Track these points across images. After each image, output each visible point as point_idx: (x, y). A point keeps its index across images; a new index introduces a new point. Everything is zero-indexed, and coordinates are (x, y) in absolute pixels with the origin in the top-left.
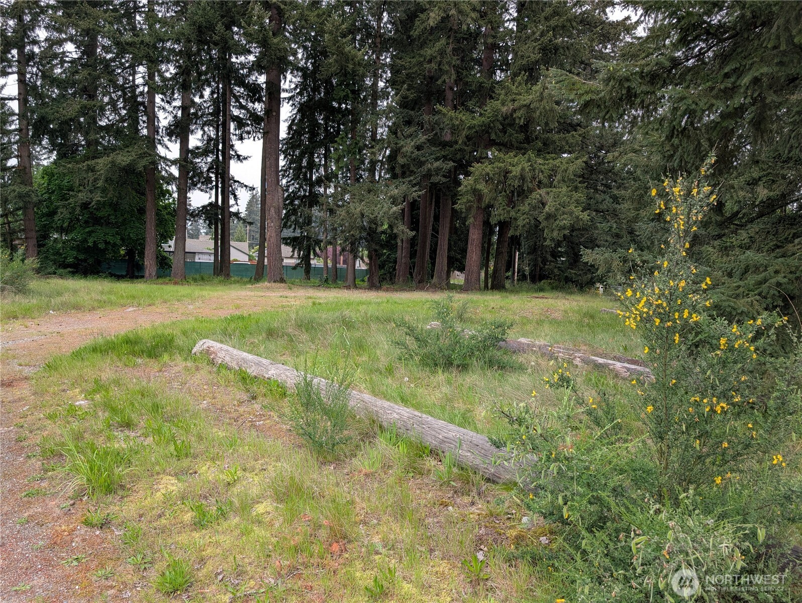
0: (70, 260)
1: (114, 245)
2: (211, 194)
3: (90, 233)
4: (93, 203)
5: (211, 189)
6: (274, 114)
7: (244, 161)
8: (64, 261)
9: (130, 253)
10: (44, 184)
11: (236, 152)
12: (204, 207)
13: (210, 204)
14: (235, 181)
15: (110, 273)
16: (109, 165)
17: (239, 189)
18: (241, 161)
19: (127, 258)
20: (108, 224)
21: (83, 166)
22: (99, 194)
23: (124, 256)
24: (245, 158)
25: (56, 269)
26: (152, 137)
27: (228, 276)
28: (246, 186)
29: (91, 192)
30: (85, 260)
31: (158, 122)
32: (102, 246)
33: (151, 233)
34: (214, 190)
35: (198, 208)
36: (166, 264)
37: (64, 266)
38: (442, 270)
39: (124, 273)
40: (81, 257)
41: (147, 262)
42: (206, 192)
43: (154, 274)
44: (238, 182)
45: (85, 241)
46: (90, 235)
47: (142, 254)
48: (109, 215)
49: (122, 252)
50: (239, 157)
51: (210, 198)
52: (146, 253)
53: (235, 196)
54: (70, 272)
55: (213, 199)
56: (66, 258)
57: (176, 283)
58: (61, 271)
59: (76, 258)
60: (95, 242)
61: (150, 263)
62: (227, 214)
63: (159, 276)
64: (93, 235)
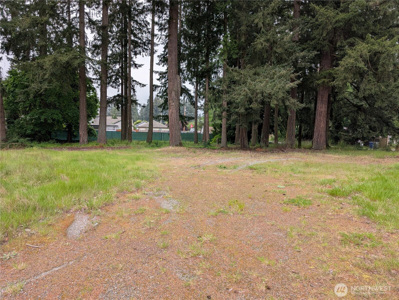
0: (29, 132)
1: (58, 121)
2: (119, 89)
3: (42, 113)
4: (42, 91)
5: (119, 86)
6: (174, 21)
7: (139, 68)
8: (25, 133)
9: (69, 126)
10: (11, 81)
11: (134, 62)
12: (115, 97)
13: (118, 95)
14: (134, 81)
15: (56, 140)
16: (53, 61)
17: (136, 85)
18: (137, 68)
19: (67, 129)
20: (55, 107)
21: (35, 64)
22: (46, 84)
23: (65, 128)
24: (140, 66)
25: (19, 138)
26: (83, 47)
27: (130, 140)
28: (140, 84)
29: (41, 83)
30: (39, 132)
31: (86, 39)
32: (50, 121)
33: (83, 113)
34: (121, 86)
35: (111, 98)
36: (91, 133)
37: (25, 136)
39: (66, 139)
40: (37, 129)
41: (81, 133)
42: (116, 88)
43: (86, 140)
44: (135, 81)
45: (39, 118)
46: (42, 115)
47: (77, 128)
48: (55, 101)
49: (65, 126)
50: (136, 65)
51: (118, 91)
52: (80, 126)
53: (134, 90)
54: (28, 140)
55: (120, 92)
56: (26, 130)
57: (102, 147)
59: (32, 130)
60: (45, 119)
61: (83, 133)
62: (129, 101)
63: (89, 141)
64: (44, 114)
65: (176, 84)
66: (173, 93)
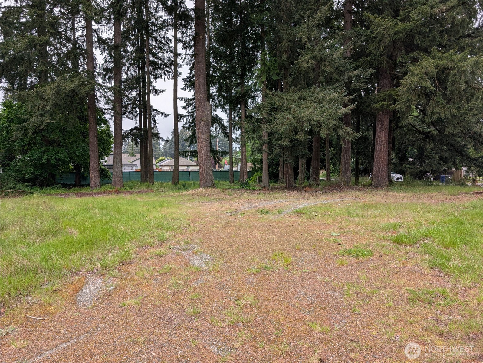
0: (28, 175)
1: (64, 162)
2: (136, 121)
4: (43, 126)
5: (136, 117)
7: (160, 94)
8: (23, 177)
9: (77, 167)
10: (5, 114)
11: (153, 88)
12: (132, 130)
13: (136, 128)
14: (154, 110)
15: (62, 184)
16: (56, 90)
17: (157, 116)
18: (158, 95)
19: (75, 171)
20: (59, 145)
21: (33, 93)
22: (48, 117)
23: (73, 170)
24: (161, 92)
25: (16, 184)
27: (152, 181)
28: (162, 113)
29: (41, 116)
30: (41, 175)
31: (95, 61)
32: (54, 162)
33: (94, 150)
34: (138, 117)
35: (127, 131)
36: (105, 175)
37: (23, 180)
38: (347, 170)
39: (73, 183)
40: (38, 172)
41: (91, 175)
42: (132, 119)
43: (98, 184)
44: (156, 110)
45: (40, 159)
46: (44, 154)
47: (87, 168)
48: (59, 137)
49: (71, 167)
50: (156, 91)
51: (136, 123)
52: (91, 167)
53: (155, 121)
54: (27, 186)
55: (138, 124)
56: (24, 174)
57: (118, 192)
58: (20, 185)
59: (32, 173)
60: (48, 160)
61: (94, 175)
62: (150, 135)
63: (101, 185)
64: (46, 154)
65: (205, 113)
66: (203, 124)
